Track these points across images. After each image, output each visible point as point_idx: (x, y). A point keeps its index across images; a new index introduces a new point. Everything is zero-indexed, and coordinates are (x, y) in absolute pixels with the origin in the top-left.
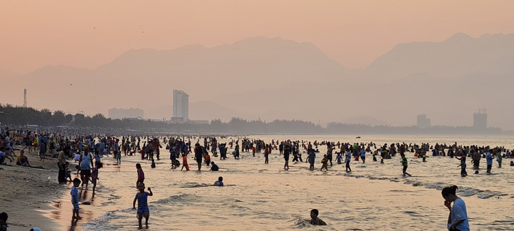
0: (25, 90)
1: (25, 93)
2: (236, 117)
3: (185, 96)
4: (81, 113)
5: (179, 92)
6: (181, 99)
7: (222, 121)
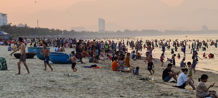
0: (38, 21)
1: (38, 22)
2: (126, 29)
3: (103, 21)
4: (66, 30)
5: (101, 19)
6: (102, 22)
7: (121, 31)
